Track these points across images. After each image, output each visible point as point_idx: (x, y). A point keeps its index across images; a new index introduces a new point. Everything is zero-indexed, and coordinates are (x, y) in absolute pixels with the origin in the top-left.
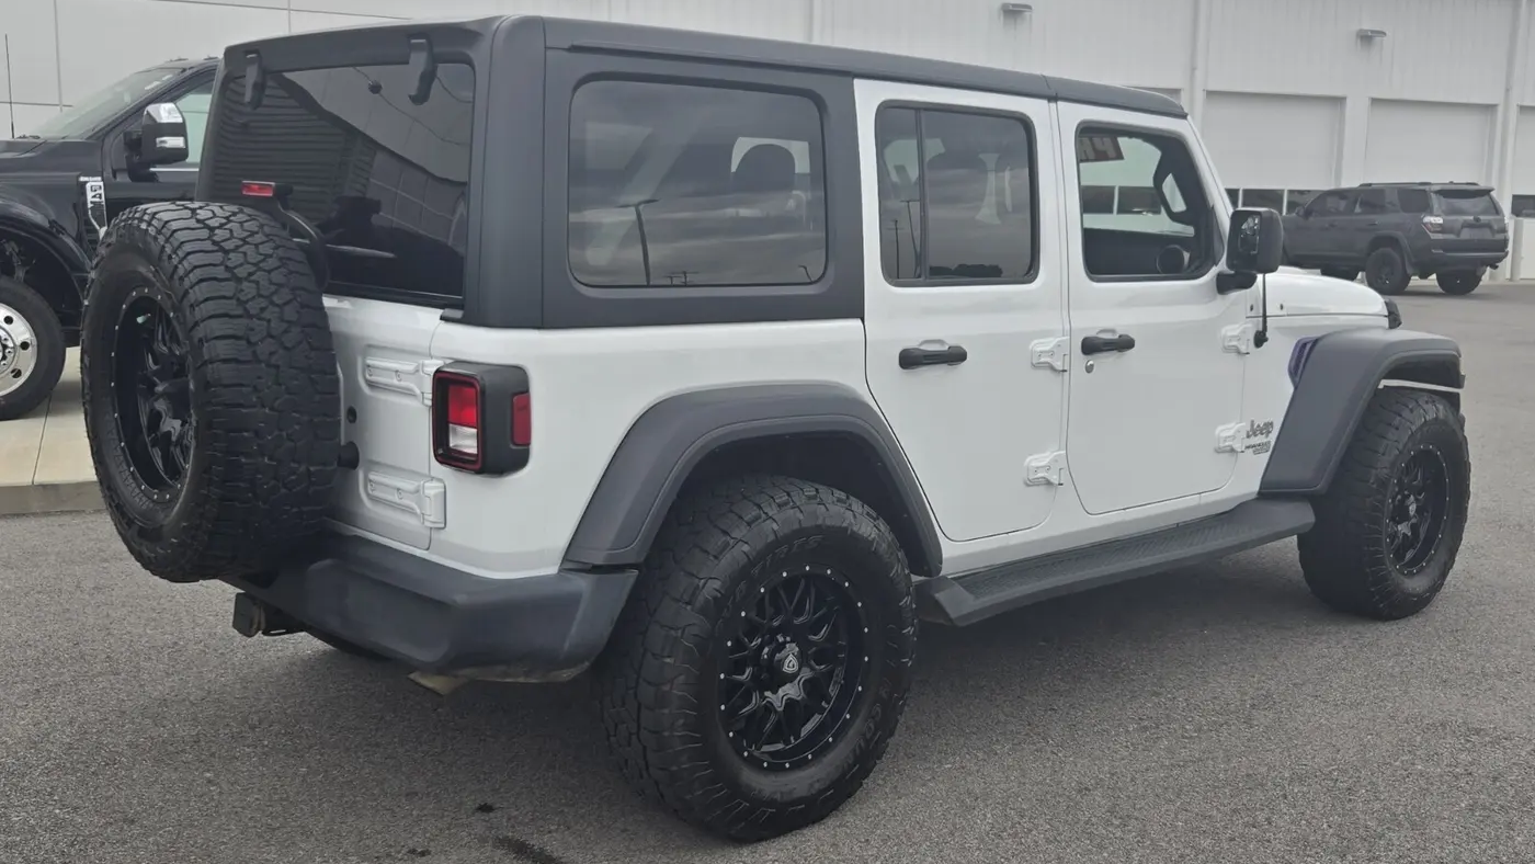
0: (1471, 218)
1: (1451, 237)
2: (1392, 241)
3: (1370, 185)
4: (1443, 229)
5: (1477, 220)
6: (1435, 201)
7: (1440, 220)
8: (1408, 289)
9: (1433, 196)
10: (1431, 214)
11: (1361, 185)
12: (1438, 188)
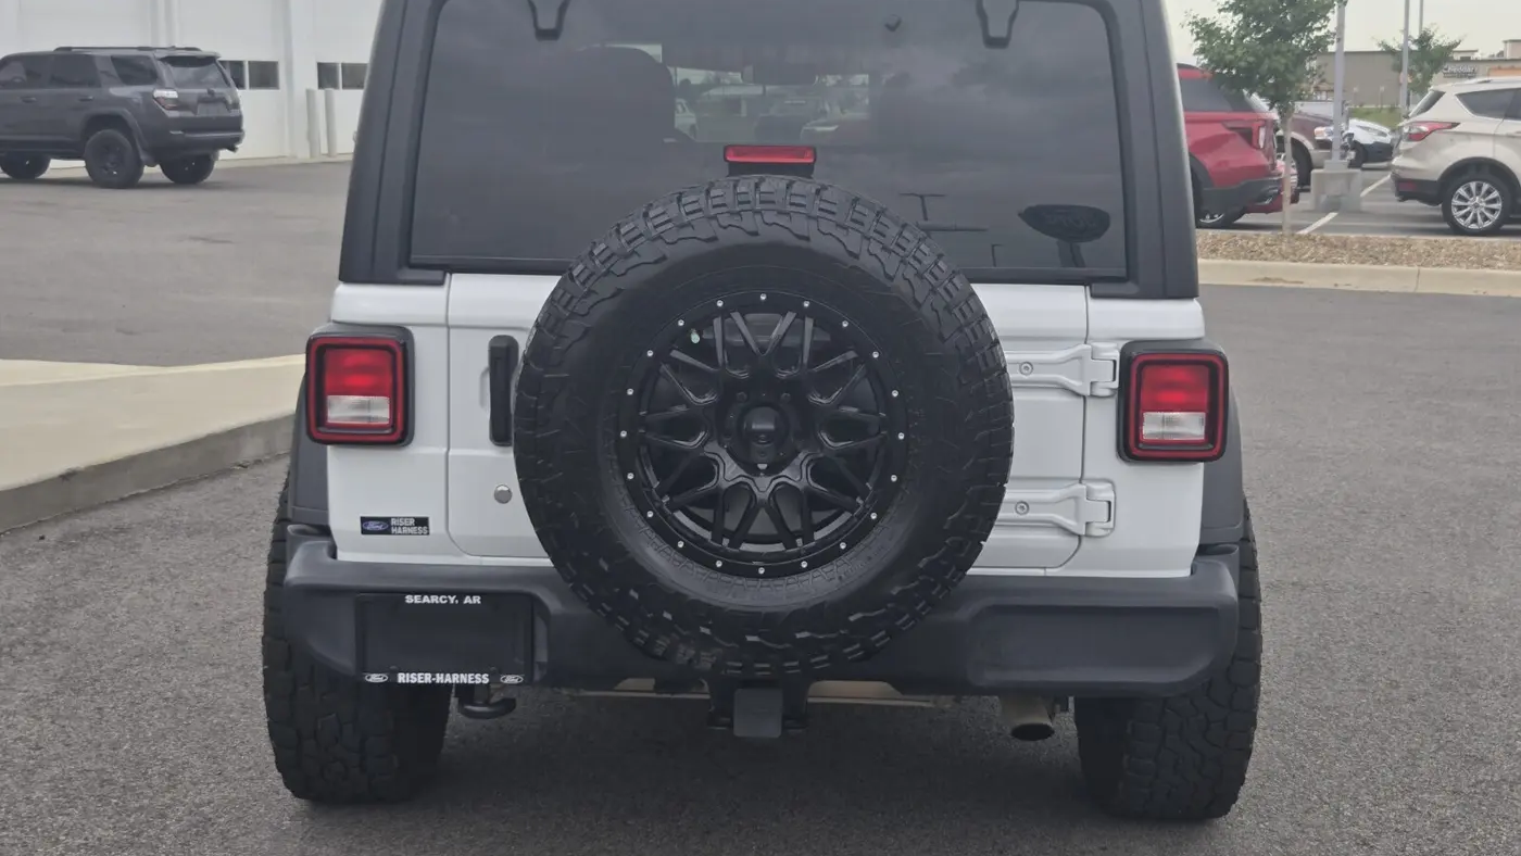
0: (205, 91)
1: (189, 114)
2: (115, 121)
3: (69, 49)
4: (179, 105)
5: (211, 93)
6: (165, 71)
7: (173, 94)
8: (143, 179)
9: (159, 63)
10: (162, 86)
11: (58, 49)
12: (164, 54)
